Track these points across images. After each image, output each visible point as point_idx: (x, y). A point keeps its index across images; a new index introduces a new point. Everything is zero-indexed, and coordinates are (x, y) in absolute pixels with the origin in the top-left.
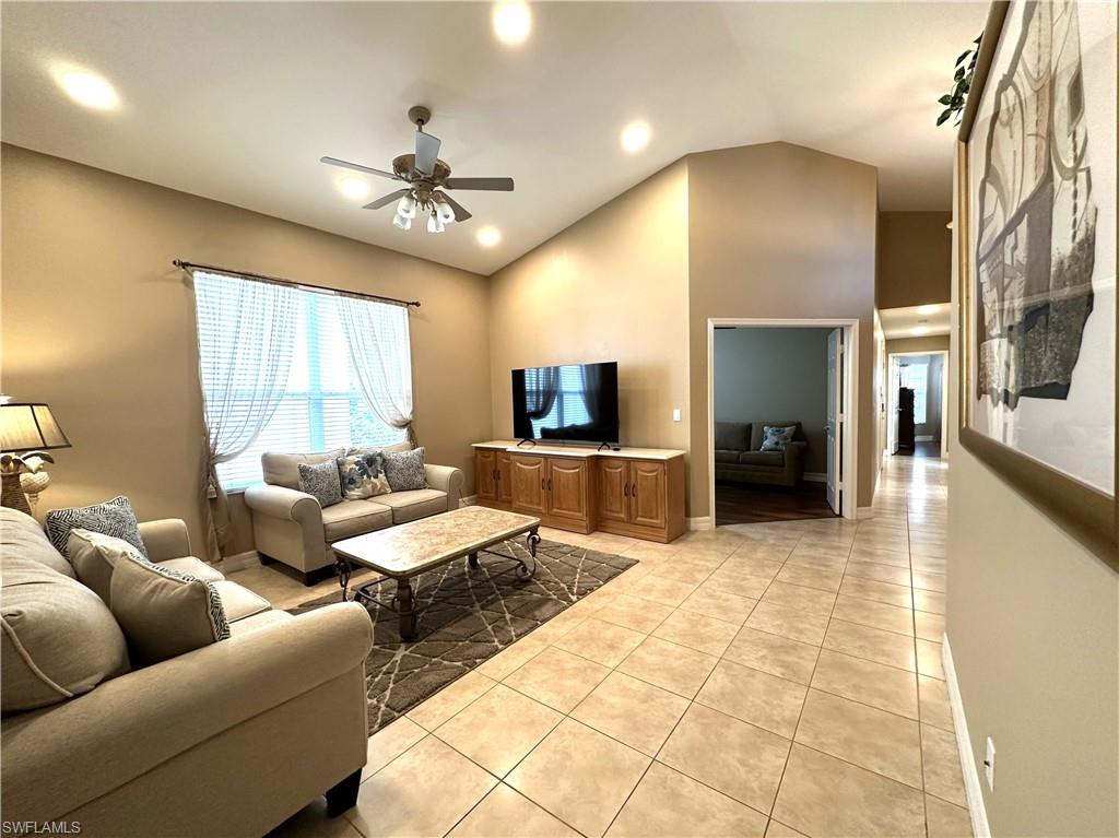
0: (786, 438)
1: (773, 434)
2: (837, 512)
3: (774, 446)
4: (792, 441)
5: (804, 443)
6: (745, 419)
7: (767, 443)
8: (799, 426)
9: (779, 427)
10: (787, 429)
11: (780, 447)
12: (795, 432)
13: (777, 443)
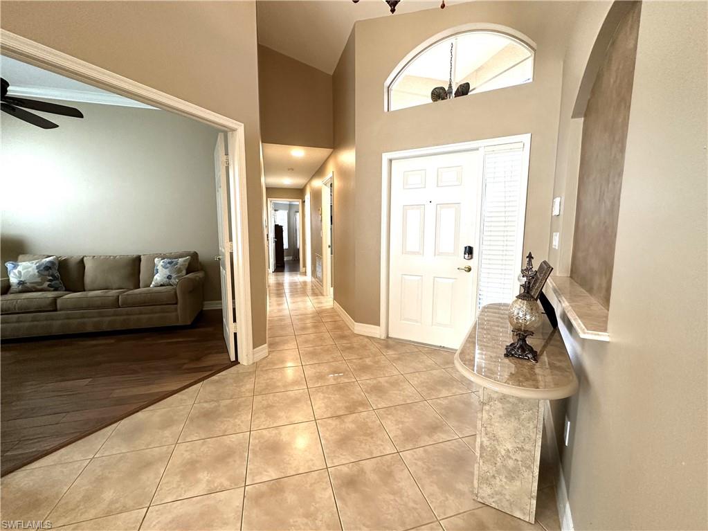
0: (179, 271)
1: (165, 267)
2: (233, 359)
3: (166, 280)
4: (187, 273)
5: (200, 275)
6: (131, 251)
7: (158, 278)
8: (195, 256)
9: (171, 259)
10: (181, 260)
11: (173, 281)
12: (189, 264)
13: (169, 277)
